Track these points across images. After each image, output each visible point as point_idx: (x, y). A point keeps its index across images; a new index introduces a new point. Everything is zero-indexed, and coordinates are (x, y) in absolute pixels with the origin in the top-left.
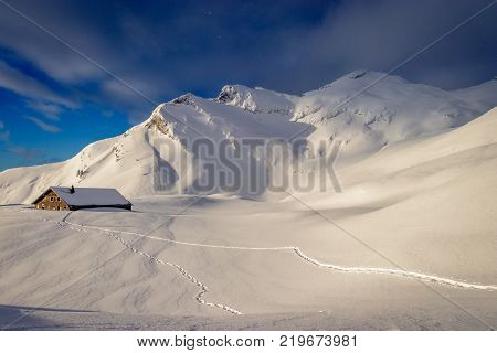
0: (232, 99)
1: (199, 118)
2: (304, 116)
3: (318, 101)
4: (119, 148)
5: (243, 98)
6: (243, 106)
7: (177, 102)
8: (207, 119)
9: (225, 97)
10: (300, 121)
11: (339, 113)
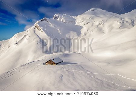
0: (58, 19)
1: (49, 25)
2: (79, 23)
3: (83, 19)
4: (27, 35)
5: (61, 18)
6: (61, 21)
7: (42, 20)
8: (52, 25)
9: (56, 18)
10: (78, 25)
11: (89, 22)
